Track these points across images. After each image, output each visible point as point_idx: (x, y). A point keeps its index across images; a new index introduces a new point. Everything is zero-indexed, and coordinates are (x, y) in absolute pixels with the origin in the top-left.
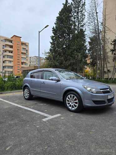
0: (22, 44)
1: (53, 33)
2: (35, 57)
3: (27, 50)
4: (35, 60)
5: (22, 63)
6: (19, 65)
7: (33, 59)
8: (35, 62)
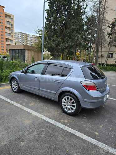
0: (5, 16)
1: (49, 5)
2: (20, 33)
3: (12, 25)
4: (20, 37)
5: (7, 40)
6: (3, 41)
7: (18, 35)
8: (21, 39)
